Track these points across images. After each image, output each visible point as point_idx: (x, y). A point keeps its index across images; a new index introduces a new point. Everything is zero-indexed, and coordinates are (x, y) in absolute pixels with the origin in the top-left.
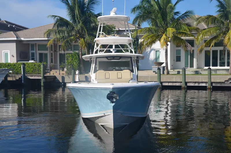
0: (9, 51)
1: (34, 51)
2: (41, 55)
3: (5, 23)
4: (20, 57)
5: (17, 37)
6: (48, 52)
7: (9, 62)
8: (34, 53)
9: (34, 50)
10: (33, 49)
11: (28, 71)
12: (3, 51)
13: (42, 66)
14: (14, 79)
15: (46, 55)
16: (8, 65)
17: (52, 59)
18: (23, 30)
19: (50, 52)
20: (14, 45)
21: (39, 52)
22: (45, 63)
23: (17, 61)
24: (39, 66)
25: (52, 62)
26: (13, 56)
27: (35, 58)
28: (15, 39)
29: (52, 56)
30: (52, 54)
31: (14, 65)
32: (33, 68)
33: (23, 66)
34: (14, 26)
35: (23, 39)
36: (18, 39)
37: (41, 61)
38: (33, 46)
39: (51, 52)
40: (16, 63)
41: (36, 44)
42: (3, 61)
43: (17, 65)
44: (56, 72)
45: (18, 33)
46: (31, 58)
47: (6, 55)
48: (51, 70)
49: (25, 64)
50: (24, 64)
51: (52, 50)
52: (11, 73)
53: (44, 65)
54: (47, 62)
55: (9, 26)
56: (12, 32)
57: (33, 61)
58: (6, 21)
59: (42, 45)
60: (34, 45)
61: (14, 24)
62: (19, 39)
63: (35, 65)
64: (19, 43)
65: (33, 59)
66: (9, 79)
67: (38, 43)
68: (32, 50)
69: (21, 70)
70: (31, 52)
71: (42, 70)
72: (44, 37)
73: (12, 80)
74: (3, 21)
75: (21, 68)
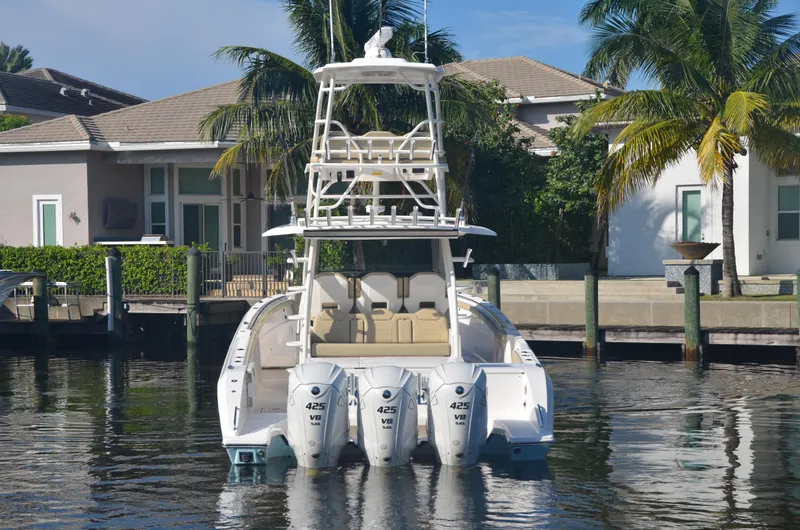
0: (59, 197)
1: (164, 198)
2: (191, 211)
3: (49, 77)
4: (105, 222)
5: (92, 140)
6: (221, 201)
7: (60, 241)
8: (163, 204)
9: (163, 193)
10: (157, 189)
11: (136, 282)
12: (35, 198)
13: (190, 260)
14: (76, 317)
15: (213, 211)
16: (54, 257)
17: (237, 230)
18: (119, 107)
19: (229, 200)
20: (81, 169)
21: (181, 200)
22: (203, 248)
23: (93, 239)
24: (181, 260)
25: (237, 243)
26: (77, 220)
27: (167, 224)
28: (86, 145)
29: (237, 219)
30: (237, 207)
31: (77, 257)
32: (154, 268)
33: (111, 261)
34: (83, 92)
35: (115, 146)
36: (97, 148)
37: (191, 237)
38: (157, 173)
39: (235, 200)
40: (86, 249)
41: (171, 166)
42: (36, 242)
43: (90, 257)
44: (251, 284)
45: (99, 119)
46: (149, 224)
47: (48, 212)
48: (229, 279)
49: (123, 250)
50: (116, 253)
51: (237, 192)
52: (62, 288)
53: (198, 254)
54: (214, 242)
55: (62, 92)
56: (73, 118)
57: (156, 240)
58: (51, 72)
59: (192, 172)
60: (163, 169)
61: (84, 84)
62: (101, 147)
63: (162, 255)
64: (100, 161)
65: (158, 230)
66: (55, 314)
67: (176, 161)
68: (153, 192)
69: (102, 276)
70: (151, 199)
71: (190, 275)
72: (202, 139)
73: (67, 318)
74: (39, 72)
75: (104, 266)
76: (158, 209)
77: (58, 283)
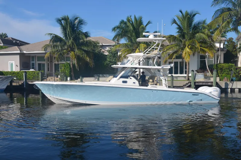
0: (14, 62)
1: (34, 62)
2: (39, 65)
3: (11, 39)
4: (23, 66)
5: (20, 51)
6: (45, 63)
7: (14, 70)
8: (34, 63)
9: (34, 61)
10: (33, 60)
11: (29, 78)
12: (9, 62)
13: (40, 74)
14: (18, 85)
15: (44, 65)
16: (13, 73)
17: (48, 68)
18: (25, 45)
19: (47, 62)
20: (18, 57)
21: (38, 62)
22: (42, 71)
23: (21, 70)
24: (38, 74)
25: (48, 70)
26: (17, 66)
27: (35, 67)
28: (19, 52)
29: (48, 66)
30: (48, 64)
31: (18, 73)
32: (33, 75)
33: (25, 74)
34: (18, 42)
35: (25, 52)
36: (21, 52)
37: (39, 70)
38: (33, 57)
39: (48, 62)
40: (19, 72)
41: (36, 56)
42: (9, 70)
43: (20, 73)
44: (52, 78)
45: (21, 47)
46: (31, 67)
47: (12, 64)
48: (47, 77)
49: (27, 72)
50: (26, 72)
51: (48, 61)
52: (15, 79)
53: (42, 73)
54: (44, 71)
55: (14, 42)
56: (16, 47)
57: (33, 70)
58: (12, 38)
59: (40, 57)
60: (34, 57)
61: (18, 40)
62: (22, 52)
63: (34, 73)
64: (22, 55)
65: (33, 68)
66: (14, 84)
67: (36, 55)
68: (32, 61)
69: (23, 77)
70: (32, 62)
71: (40, 77)
72: (42, 51)
73: (16, 85)
74: (9, 38)
75: (23, 75)
76: (33, 64)
77: (14, 78)
